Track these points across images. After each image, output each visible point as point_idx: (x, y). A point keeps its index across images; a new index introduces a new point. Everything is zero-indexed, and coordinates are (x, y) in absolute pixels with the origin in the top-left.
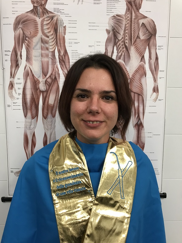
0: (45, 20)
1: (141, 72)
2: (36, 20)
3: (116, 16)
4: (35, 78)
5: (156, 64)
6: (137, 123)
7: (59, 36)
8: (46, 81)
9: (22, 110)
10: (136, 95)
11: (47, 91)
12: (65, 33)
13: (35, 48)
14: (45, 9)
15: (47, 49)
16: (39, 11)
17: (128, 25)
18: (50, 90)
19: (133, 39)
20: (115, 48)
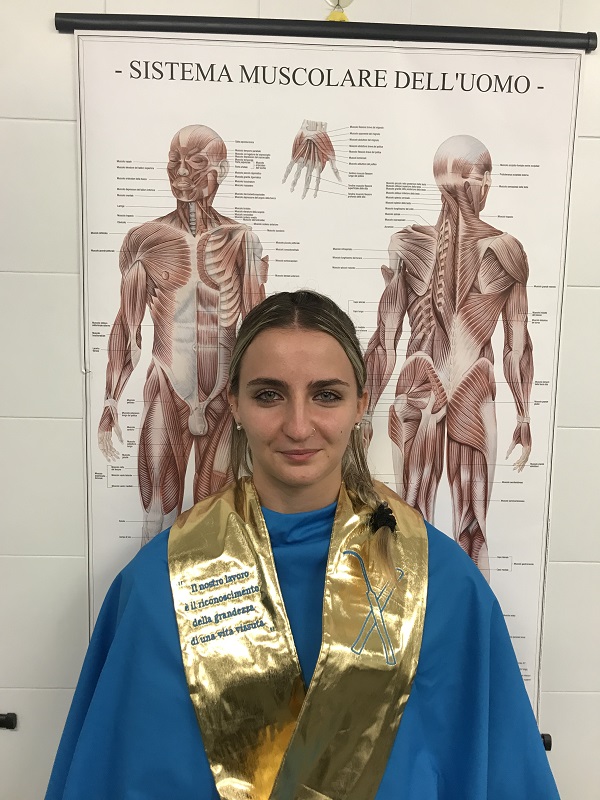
0: (211, 239)
1: (480, 385)
2: (184, 241)
3: (410, 229)
4: (177, 400)
5: (524, 364)
6: (467, 529)
7: (249, 284)
8: (208, 407)
9: (138, 489)
10: (465, 451)
11: (209, 436)
12: (265, 278)
13: (181, 317)
14: (210, 209)
15: (214, 320)
16: (192, 216)
17: (445, 255)
18: (218, 432)
19: (459, 294)
20: (406, 318)
